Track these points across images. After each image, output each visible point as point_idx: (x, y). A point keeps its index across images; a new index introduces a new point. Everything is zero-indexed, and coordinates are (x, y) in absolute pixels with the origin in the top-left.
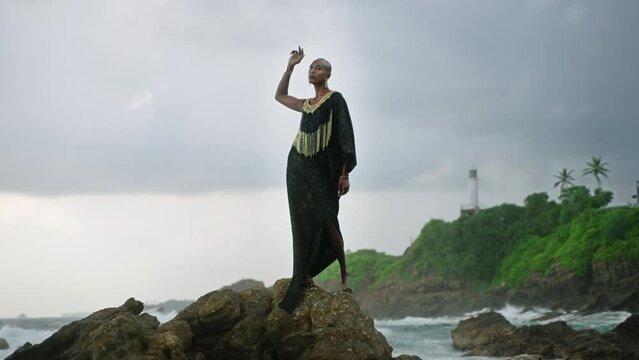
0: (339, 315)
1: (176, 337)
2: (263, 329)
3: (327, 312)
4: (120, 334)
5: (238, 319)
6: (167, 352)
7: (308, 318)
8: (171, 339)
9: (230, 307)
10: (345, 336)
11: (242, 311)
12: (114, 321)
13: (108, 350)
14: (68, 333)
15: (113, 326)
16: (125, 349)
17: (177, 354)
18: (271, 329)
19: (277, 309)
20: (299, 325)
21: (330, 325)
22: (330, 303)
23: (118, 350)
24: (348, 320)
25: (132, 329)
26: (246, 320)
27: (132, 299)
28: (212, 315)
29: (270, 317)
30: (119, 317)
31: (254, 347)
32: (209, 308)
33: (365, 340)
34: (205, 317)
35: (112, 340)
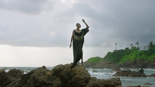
0: (81, 70)
1: (50, 73)
2: (67, 72)
3: (79, 69)
4: (40, 72)
5: (63, 70)
6: (49, 76)
7: (75, 70)
8: (49, 73)
9: (61, 68)
10: (81, 73)
11: (64, 68)
12: (40, 70)
13: (38, 75)
14: (32, 72)
15: (39, 71)
16: (41, 75)
17: (50, 76)
18: (69, 72)
19: (70, 68)
20: (73, 71)
21: (79, 71)
22: (79, 67)
23: (40, 75)
24: (82, 70)
25: (43, 71)
26: (64, 70)
27: (44, 66)
28: (58, 69)
29: (68, 70)
30: (41, 69)
31: (66, 75)
32: (58, 68)
33: (85, 74)
34: (57, 69)
35: (39, 73)
